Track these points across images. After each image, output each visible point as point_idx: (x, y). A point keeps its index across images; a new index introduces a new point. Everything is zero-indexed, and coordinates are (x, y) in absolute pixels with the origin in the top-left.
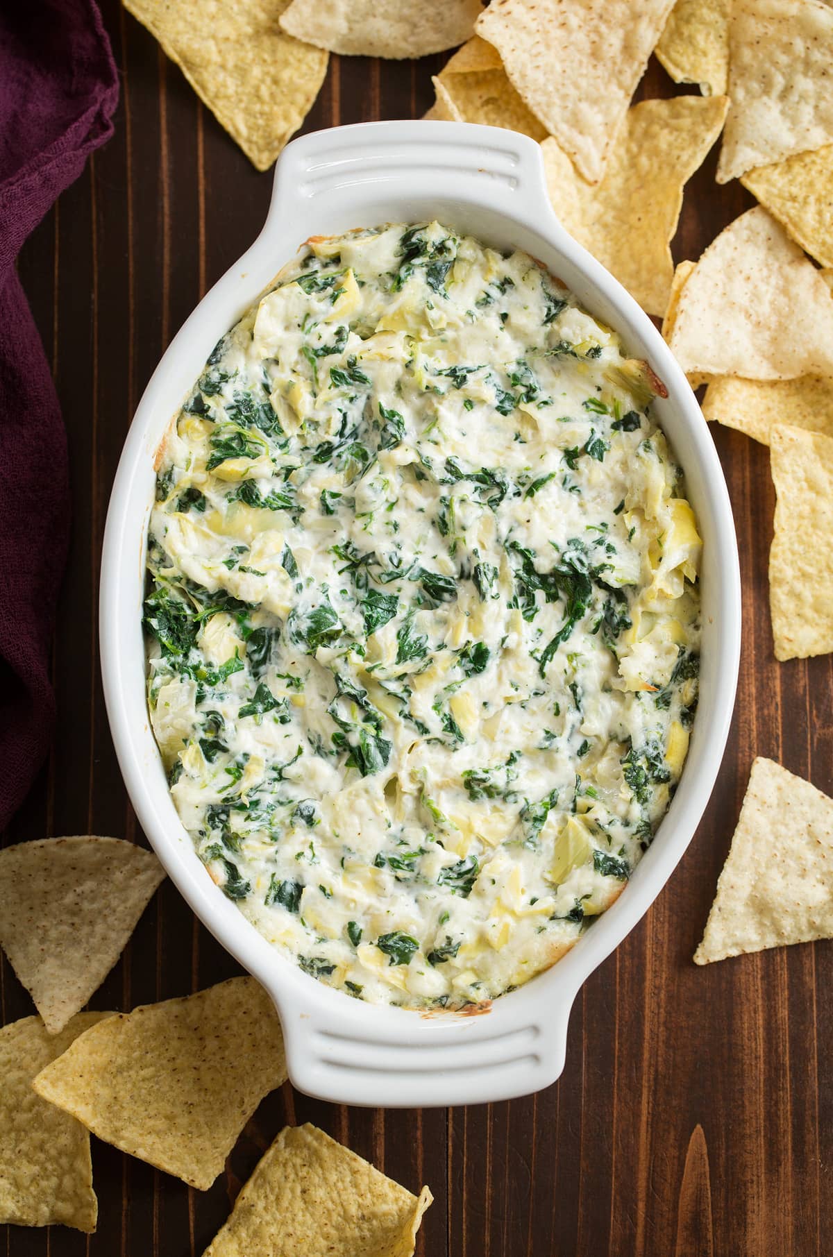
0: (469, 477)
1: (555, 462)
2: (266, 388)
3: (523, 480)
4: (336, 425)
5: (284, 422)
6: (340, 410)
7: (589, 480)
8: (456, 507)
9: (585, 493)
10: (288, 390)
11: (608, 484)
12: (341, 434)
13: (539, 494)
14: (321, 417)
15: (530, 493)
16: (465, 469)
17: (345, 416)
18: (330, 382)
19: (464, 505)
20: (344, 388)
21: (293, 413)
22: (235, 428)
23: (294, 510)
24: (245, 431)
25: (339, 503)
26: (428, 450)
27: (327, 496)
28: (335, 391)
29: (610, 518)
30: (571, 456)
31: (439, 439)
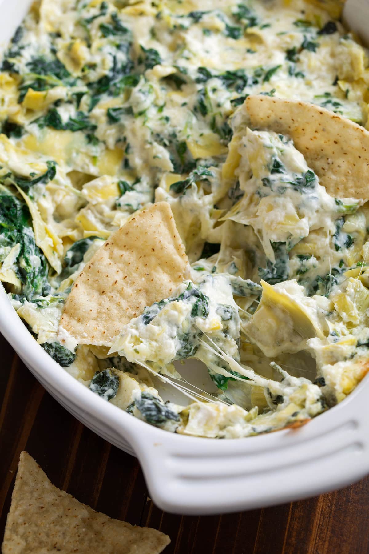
0: (216, 77)
1: (280, 58)
2: (54, 52)
3: (260, 72)
4: (110, 64)
5: (70, 68)
6: (110, 54)
7: (309, 66)
8: (210, 94)
9: (308, 76)
10: (70, 49)
11: (324, 68)
12: (113, 69)
13: (273, 78)
14: (97, 59)
15: (267, 79)
16: (214, 73)
17: (115, 58)
18: (100, 34)
19: (216, 92)
20: (111, 38)
21: (75, 61)
22: (35, 76)
23: (89, 128)
24: (43, 77)
25: (121, 114)
26: (182, 63)
27: (111, 112)
28: (105, 40)
29: (332, 89)
30: (291, 54)
31: (191, 56)
